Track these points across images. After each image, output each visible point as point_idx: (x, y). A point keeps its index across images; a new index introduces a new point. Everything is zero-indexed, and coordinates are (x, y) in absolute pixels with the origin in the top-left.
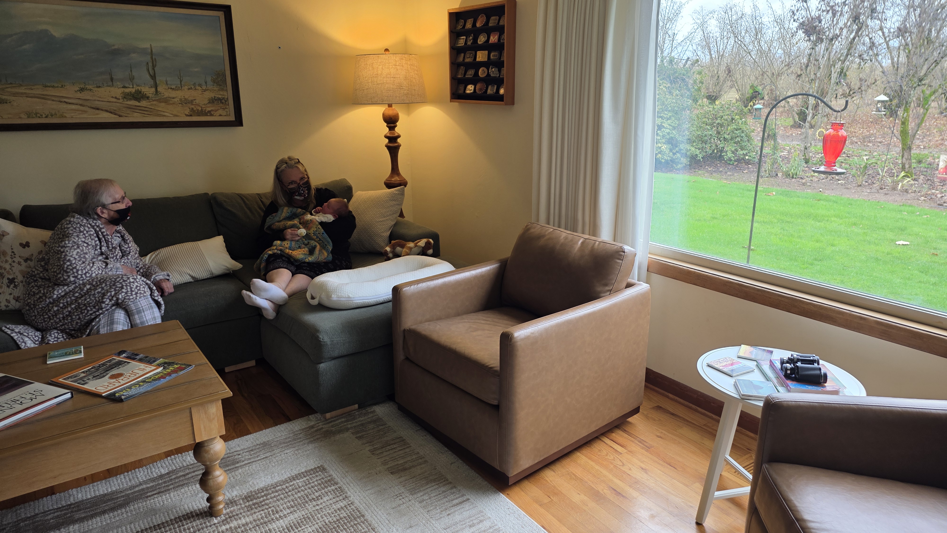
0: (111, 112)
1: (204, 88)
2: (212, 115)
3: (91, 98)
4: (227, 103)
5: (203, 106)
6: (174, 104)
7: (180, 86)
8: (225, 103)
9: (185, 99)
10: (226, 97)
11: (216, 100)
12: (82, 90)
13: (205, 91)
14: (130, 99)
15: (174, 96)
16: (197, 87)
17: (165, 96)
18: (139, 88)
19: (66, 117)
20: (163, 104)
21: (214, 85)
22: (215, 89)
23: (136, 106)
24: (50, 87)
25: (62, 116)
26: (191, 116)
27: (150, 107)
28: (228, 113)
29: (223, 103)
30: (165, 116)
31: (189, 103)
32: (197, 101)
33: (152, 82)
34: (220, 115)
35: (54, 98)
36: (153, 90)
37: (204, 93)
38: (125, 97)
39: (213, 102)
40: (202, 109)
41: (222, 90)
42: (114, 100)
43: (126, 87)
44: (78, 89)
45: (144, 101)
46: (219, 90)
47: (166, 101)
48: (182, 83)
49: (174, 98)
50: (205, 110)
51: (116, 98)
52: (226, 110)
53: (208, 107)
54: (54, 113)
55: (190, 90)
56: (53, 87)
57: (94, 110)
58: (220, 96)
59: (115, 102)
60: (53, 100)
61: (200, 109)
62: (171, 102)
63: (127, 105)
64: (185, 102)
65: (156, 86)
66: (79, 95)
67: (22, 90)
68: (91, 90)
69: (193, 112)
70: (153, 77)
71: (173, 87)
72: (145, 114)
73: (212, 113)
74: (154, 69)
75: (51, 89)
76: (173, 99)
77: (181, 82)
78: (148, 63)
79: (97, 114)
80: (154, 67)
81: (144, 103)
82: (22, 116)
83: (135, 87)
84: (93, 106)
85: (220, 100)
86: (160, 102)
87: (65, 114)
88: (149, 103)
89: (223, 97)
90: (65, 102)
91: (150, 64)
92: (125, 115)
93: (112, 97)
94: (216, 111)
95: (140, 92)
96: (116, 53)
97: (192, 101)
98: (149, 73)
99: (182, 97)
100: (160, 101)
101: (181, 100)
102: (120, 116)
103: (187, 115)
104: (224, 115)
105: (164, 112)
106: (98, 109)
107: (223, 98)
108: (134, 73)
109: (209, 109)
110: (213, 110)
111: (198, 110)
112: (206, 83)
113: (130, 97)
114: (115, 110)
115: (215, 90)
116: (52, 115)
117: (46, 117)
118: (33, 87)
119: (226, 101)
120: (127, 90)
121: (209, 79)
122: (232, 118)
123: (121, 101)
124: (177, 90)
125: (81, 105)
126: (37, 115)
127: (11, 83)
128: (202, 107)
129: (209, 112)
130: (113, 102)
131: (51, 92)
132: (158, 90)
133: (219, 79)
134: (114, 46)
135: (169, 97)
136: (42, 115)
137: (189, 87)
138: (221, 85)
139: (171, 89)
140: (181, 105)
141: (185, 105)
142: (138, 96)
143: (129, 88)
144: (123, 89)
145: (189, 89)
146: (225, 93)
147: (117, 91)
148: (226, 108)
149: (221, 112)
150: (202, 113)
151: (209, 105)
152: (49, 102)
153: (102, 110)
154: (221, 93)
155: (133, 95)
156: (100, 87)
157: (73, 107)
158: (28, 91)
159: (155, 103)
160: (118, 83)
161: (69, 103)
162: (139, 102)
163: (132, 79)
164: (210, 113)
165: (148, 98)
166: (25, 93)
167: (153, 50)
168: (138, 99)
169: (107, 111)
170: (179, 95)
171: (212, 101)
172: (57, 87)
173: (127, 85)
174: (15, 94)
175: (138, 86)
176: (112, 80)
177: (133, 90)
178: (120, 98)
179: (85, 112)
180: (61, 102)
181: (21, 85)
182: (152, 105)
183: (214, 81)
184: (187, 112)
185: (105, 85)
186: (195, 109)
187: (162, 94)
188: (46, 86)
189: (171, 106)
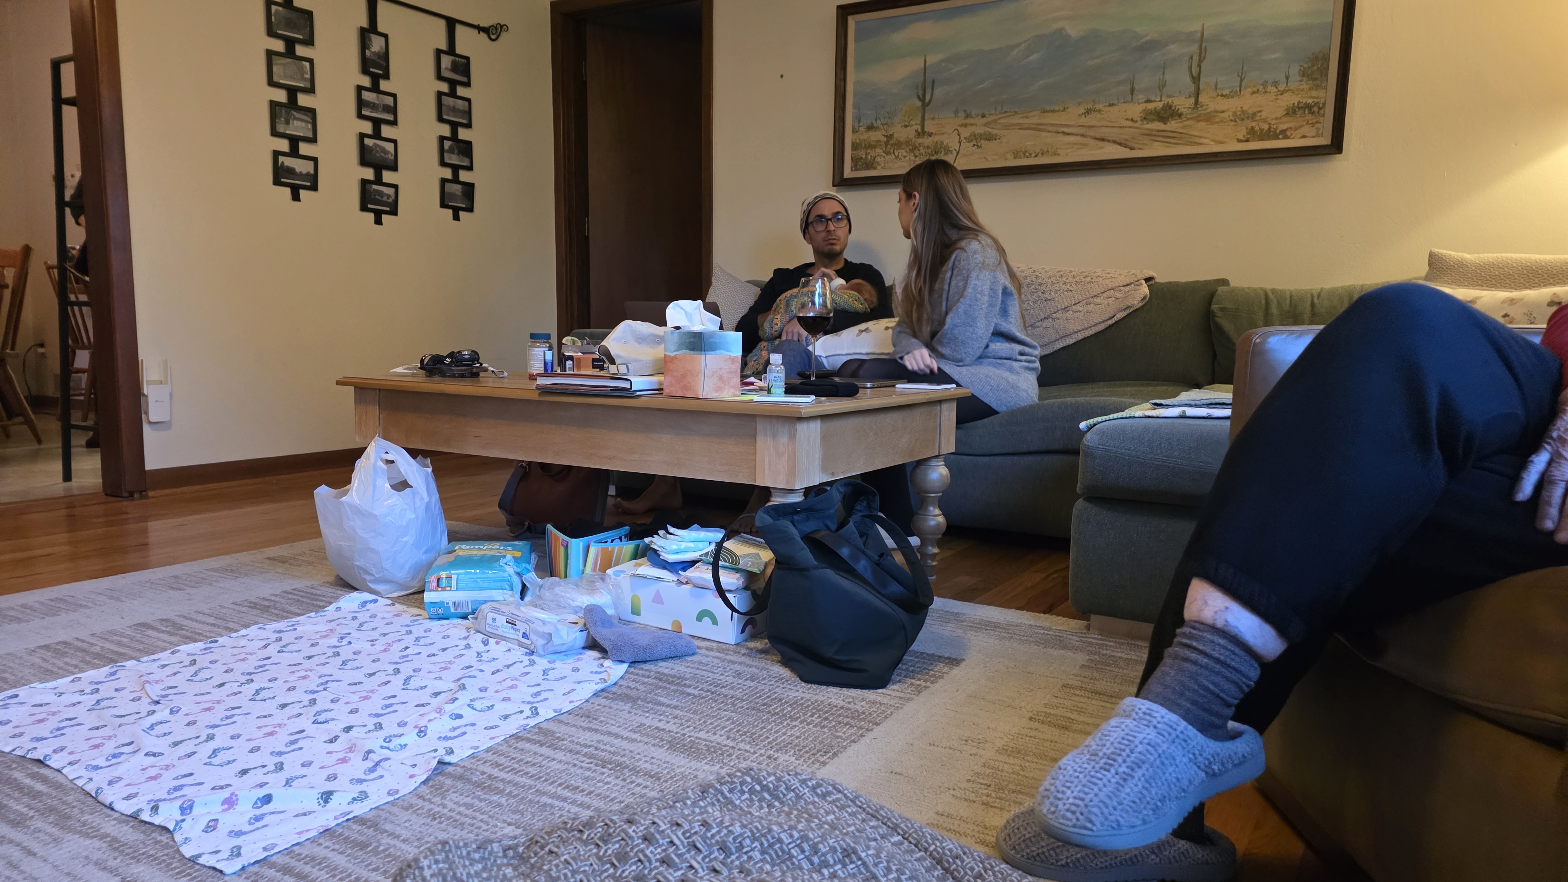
0: (1120, 144)
1: (1282, 87)
2: (1286, 137)
3: (1098, 124)
4: (1322, 112)
5: (1273, 122)
6: (1221, 121)
7: (1238, 89)
8: (1318, 112)
9: (1243, 111)
10: (1323, 101)
11: (1300, 108)
12: (1088, 112)
13: (1282, 94)
14: (1153, 120)
15: (1222, 108)
16: (1270, 88)
17: (1208, 111)
18: (1170, 100)
19: (1059, 155)
20: (1203, 124)
21: (1301, 81)
22: (1302, 87)
23: (1159, 131)
24: (1048, 111)
25: (1055, 154)
26: (1247, 141)
27: (1181, 131)
28: (1320, 132)
29: (1312, 113)
30: (1201, 144)
31: (1248, 118)
32: (1264, 114)
33: (1193, 88)
34: (1304, 137)
35: (1050, 128)
36: (1192, 100)
37: (1279, 97)
38: (1145, 118)
39: (1294, 113)
40: (1270, 128)
41: (1317, 87)
42: (1129, 123)
43: (1151, 101)
44: (1084, 111)
45: (1173, 122)
46: (1310, 89)
47: (1208, 118)
48: (1243, 84)
49: (1223, 112)
50: (1276, 129)
51: (1132, 120)
52: (1317, 125)
53: (1281, 123)
54: (1046, 150)
55: (1255, 95)
56: (1053, 111)
57: (1098, 142)
58: (1310, 101)
59: (1130, 127)
60: (1049, 132)
61: (1266, 127)
62: (1217, 119)
63: (1147, 132)
64: (1242, 116)
65: (1197, 94)
66: (1083, 121)
67: (1016, 120)
68: (1100, 111)
69: (1253, 135)
70: (1196, 79)
71: (1226, 92)
72: (1169, 143)
73: (1288, 133)
74: (1199, 66)
75: (1050, 114)
76: (1221, 115)
77: (1241, 81)
78: (1192, 57)
79: (1101, 148)
80: (1201, 61)
81: (1173, 125)
82: (1009, 156)
83: (1163, 99)
84: (1098, 136)
85: (1309, 107)
86: (1199, 121)
87: (1059, 151)
88: (1180, 125)
89: (1316, 100)
90: (1063, 132)
91: (1196, 58)
92: (1141, 147)
93: (1127, 119)
94: (1296, 129)
95: (1170, 107)
96: (1146, 47)
97: (1254, 114)
98: (1191, 73)
99: (1239, 109)
100: (1198, 119)
101: (1235, 114)
102: (1132, 149)
103: (1239, 141)
104: (1311, 135)
105: (1201, 137)
106: (1103, 140)
107: (1316, 104)
108: (1167, 77)
109: (1284, 127)
110: (1291, 128)
111: (1261, 130)
112: (1287, 78)
113: (1153, 117)
114: (1127, 140)
115: (1302, 90)
116: (1043, 154)
117: (1036, 156)
118: (1031, 114)
119: (1320, 109)
120: (1151, 106)
121: (1295, 71)
122: (1325, 140)
123: (1137, 125)
124: (1232, 97)
125: (1083, 135)
126: (1026, 154)
127: (1006, 112)
128: (1270, 124)
129: (1283, 132)
130: (1126, 127)
131: (1050, 119)
132: (1200, 100)
133: (1315, 68)
134: (1146, 36)
135: (1216, 112)
136: (1030, 154)
137: (1255, 89)
138: (1316, 79)
139: (1222, 95)
140: (1233, 123)
141: (1240, 122)
142: (1167, 114)
143: (1155, 101)
144: (1145, 105)
145: (1253, 93)
146: (1322, 93)
147: (1136, 110)
148: (1317, 122)
149: (1305, 130)
150: (1271, 135)
151: (1284, 119)
152: (1044, 134)
153: (1109, 141)
154: (1314, 93)
155: (1158, 113)
156: (1113, 105)
157: (1072, 139)
158: (1021, 121)
159: (1189, 123)
160: (1141, 96)
161: (1068, 134)
162: (1165, 124)
163: (1162, 86)
164: (1284, 134)
165: (1180, 115)
166: (1019, 124)
167: (1205, 33)
168: (1163, 119)
169: (1115, 142)
170: (1233, 105)
171: (1292, 111)
172: (1058, 111)
173: (1152, 98)
174: (1007, 127)
175: (1169, 96)
176: (1132, 91)
177: (1160, 105)
178: (1139, 119)
179: (1086, 145)
180: (1058, 133)
181: (1016, 113)
182: (1184, 127)
183: (1303, 74)
184: (1242, 133)
185: (1122, 100)
186: (1257, 128)
187: (1205, 107)
188: (1044, 112)
189: (1216, 126)
